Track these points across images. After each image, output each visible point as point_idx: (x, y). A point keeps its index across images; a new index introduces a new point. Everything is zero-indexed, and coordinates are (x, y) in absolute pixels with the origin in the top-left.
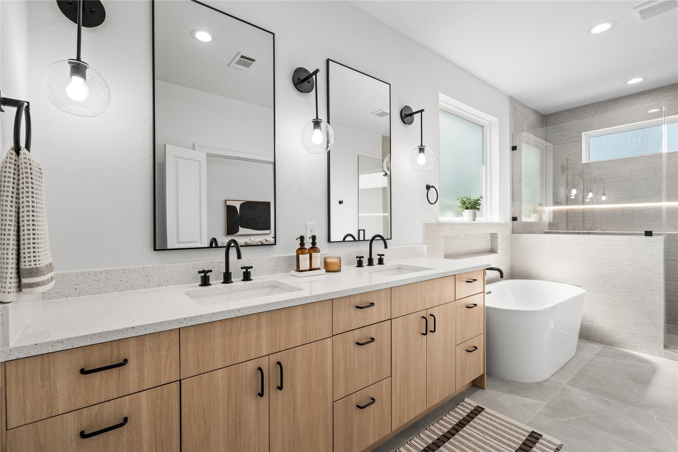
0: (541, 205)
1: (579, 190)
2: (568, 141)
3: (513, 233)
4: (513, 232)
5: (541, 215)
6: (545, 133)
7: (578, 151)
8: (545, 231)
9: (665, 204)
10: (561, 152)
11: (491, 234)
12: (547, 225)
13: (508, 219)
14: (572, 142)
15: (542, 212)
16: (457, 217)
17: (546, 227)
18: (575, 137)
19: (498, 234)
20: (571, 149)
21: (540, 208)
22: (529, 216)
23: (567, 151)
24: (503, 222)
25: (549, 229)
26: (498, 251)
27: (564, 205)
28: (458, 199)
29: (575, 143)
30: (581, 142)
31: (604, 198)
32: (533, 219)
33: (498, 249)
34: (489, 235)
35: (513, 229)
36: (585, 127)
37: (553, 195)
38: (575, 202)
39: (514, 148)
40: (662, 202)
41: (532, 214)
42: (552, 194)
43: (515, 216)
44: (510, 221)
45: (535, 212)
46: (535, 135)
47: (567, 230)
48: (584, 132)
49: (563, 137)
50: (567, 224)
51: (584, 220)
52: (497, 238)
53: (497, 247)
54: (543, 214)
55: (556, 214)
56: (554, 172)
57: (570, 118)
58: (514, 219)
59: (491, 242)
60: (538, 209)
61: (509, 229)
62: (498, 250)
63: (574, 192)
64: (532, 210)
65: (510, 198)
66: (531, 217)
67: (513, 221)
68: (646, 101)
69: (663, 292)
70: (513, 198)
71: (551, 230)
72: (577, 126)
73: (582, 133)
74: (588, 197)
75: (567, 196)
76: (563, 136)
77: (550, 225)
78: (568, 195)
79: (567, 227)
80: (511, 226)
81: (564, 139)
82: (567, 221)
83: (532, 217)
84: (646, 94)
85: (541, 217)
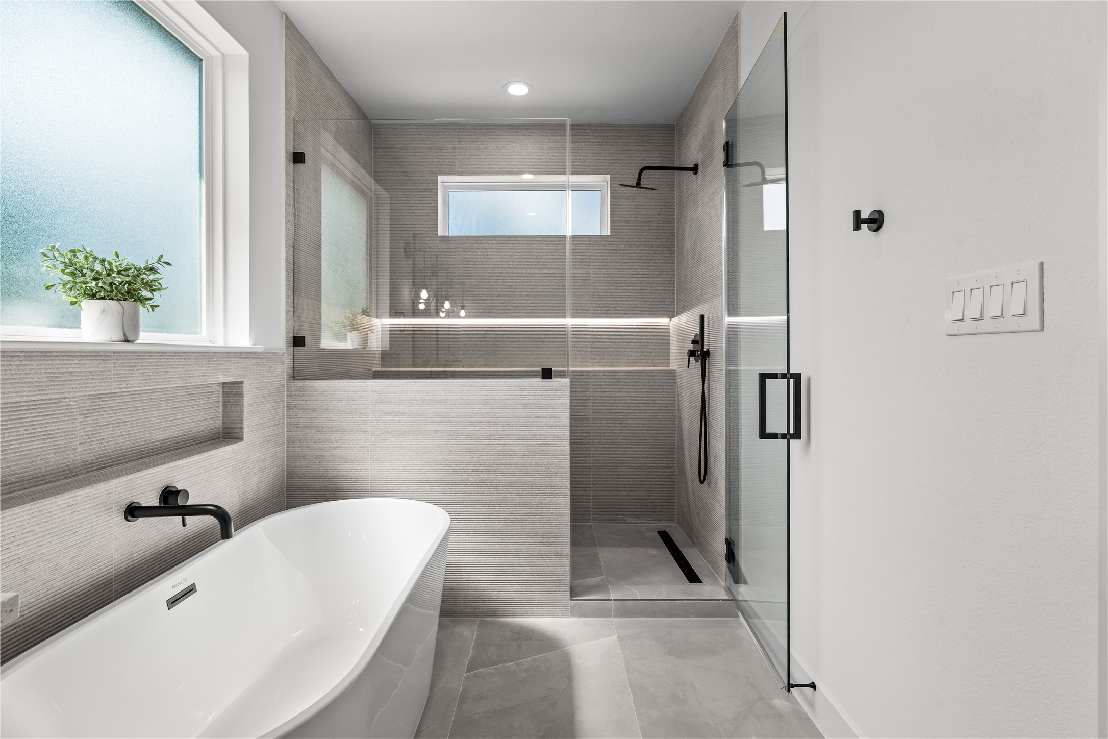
0: (365, 313)
1: (432, 295)
2: (414, 187)
3: (294, 377)
4: (295, 375)
5: (367, 334)
6: (374, 162)
7: (431, 211)
8: (374, 370)
9: (569, 322)
10: (404, 208)
11: (223, 384)
12: (378, 356)
13: (279, 341)
14: (421, 191)
15: (369, 329)
16: (60, 326)
17: (375, 361)
18: (427, 182)
19: (244, 385)
20: (420, 205)
21: (365, 319)
22: (343, 338)
23: (414, 208)
24: (260, 348)
25: (382, 366)
26: (245, 434)
27: (408, 317)
28: (45, 255)
29: (427, 193)
30: (436, 194)
31: (463, 313)
32: (350, 343)
33: (245, 429)
34: (219, 389)
35: (294, 368)
36: (443, 166)
37: (391, 294)
38: (426, 314)
39: (298, 158)
40: (565, 318)
41: (349, 333)
42: (388, 292)
43: (301, 334)
44: (285, 347)
45: (354, 328)
46: (352, 156)
47: (414, 366)
48: (441, 174)
49: (407, 178)
50: (414, 355)
51: (437, 348)
52: (241, 395)
53: (241, 420)
54: (370, 333)
55: (395, 335)
56: (391, 247)
57: (418, 142)
58: (298, 341)
59: (224, 409)
60: (359, 321)
61: (281, 370)
62: (245, 432)
63: (424, 294)
64: (348, 323)
65: (287, 285)
66: (345, 339)
67: (294, 346)
68: (527, 142)
69: (569, 487)
70: (295, 287)
71: (387, 367)
72: (430, 160)
73: (439, 176)
74: (443, 310)
75: (414, 303)
76: (407, 176)
77: (384, 355)
78: (415, 300)
79: (413, 360)
80: (287, 360)
81: (408, 182)
82: (414, 348)
83: (349, 340)
84: (527, 129)
85: (365, 340)
